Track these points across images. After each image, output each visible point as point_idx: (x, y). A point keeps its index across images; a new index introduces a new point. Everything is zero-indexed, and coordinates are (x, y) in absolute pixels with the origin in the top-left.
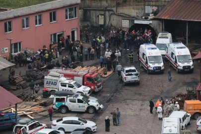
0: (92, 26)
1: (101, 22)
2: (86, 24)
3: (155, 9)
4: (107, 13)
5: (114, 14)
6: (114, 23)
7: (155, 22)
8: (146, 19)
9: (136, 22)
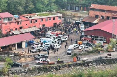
0: (66, 22)
1: (69, 21)
2: (65, 21)
3: (82, 19)
4: (70, 19)
5: (72, 19)
6: (72, 21)
7: (81, 22)
8: (79, 21)
9: (76, 21)
